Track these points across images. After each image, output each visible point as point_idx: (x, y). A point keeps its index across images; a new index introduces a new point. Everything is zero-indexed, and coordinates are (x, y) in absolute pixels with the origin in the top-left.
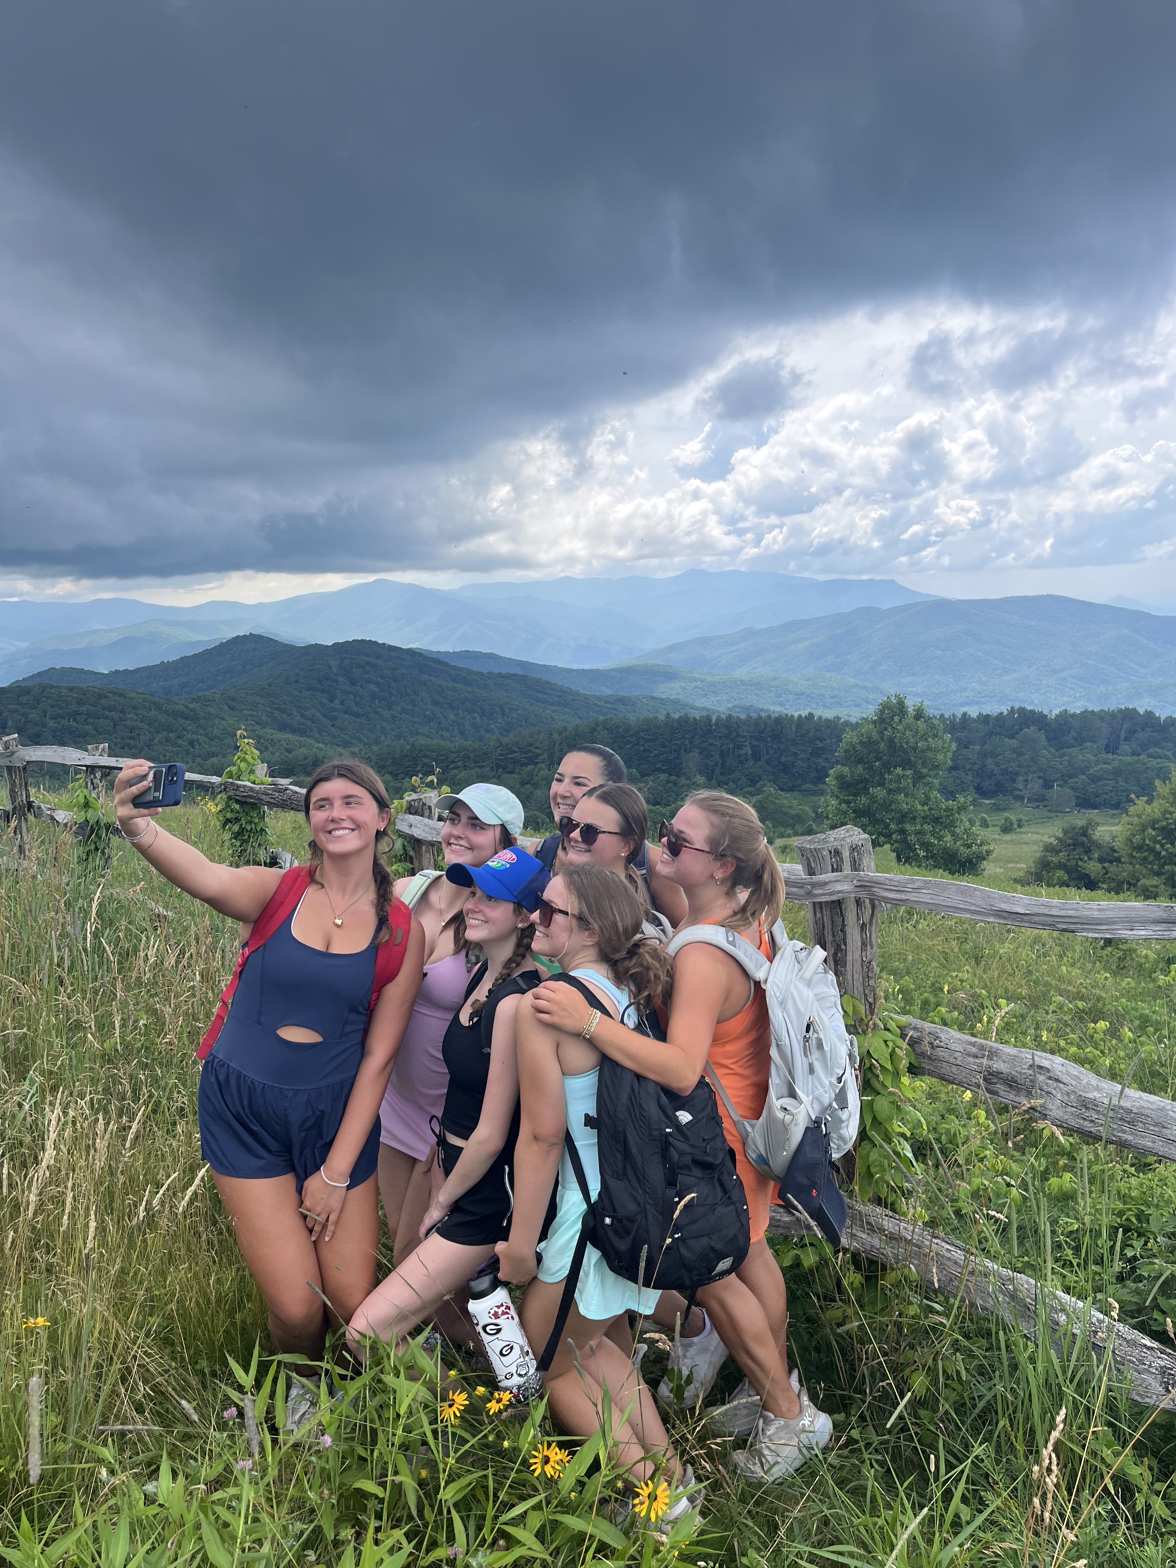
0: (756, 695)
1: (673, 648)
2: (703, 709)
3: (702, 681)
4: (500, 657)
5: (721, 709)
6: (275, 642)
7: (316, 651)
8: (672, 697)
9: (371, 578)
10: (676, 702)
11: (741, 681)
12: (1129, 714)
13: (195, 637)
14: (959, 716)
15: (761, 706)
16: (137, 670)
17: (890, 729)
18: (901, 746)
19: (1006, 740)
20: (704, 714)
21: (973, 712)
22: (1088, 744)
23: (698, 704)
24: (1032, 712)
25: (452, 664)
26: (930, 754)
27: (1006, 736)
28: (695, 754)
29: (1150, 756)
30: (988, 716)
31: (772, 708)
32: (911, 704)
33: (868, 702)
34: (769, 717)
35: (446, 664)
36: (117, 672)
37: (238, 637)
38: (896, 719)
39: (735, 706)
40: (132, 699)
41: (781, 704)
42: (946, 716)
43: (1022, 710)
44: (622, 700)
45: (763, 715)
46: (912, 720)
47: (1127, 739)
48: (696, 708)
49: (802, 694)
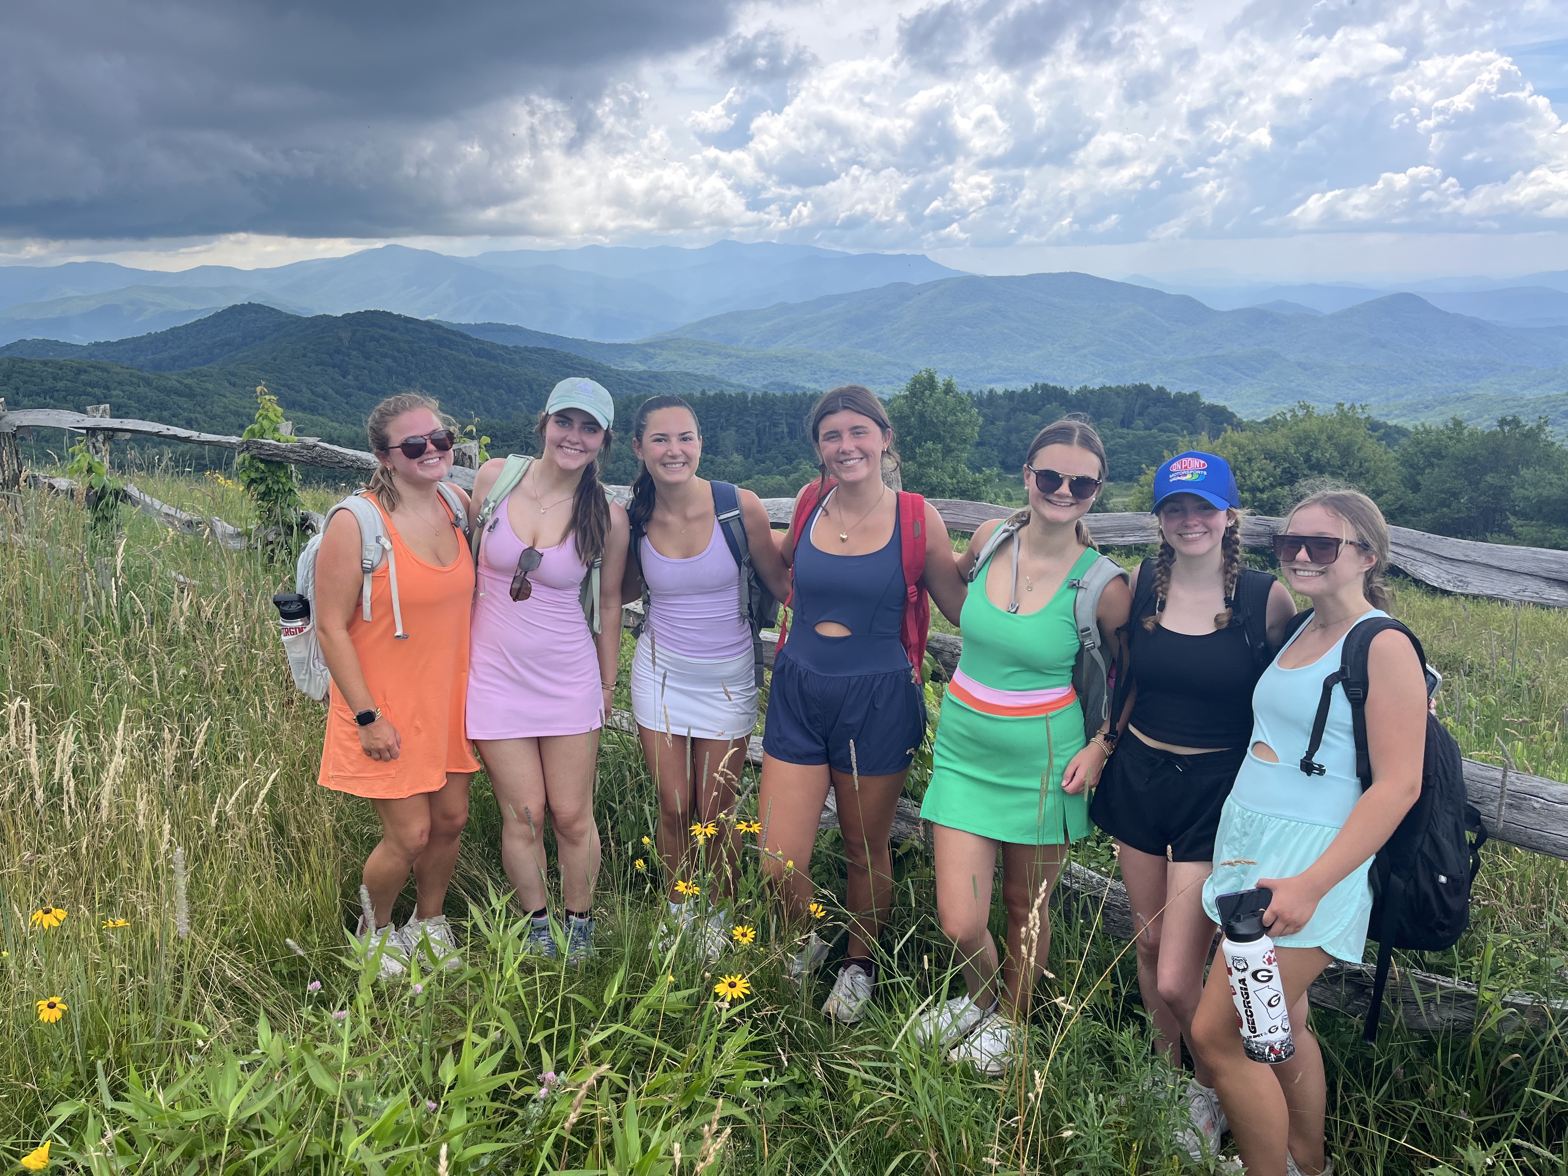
0: (791, 372)
1: (707, 322)
2: (739, 386)
3: (738, 357)
4: (526, 331)
5: (756, 386)
6: (278, 312)
7: (324, 323)
8: (707, 374)
9: (379, 244)
10: (712, 379)
11: (777, 357)
12: (1142, 391)
13: (184, 306)
14: (986, 392)
15: (797, 383)
16: (121, 342)
17: (920, 404)
18: (932, 421)
19: (1029, 416)
20: (740, 391)
21: (999, 389)
22: (1105, 420)
23: (733, 381)
24: (1054, 388)
25: (475, 337)
26: (958, 429)
27: (1030, 412)
28: (732, 431)
29: (1160, 430)
30: (1013, 392)
31: (808, 385)
32: (940, 380)
33: (900, 379)
34: (805, 394)
35: (467, 337)
36: (97, 344)
37: (235, 306)
38: (927, 393)
39: (771, 383)
40: (117, 374)
41: (816, 381)
42: (974, 393)
43: (1045, 387)
44: (655, 376)
45: (799, 392)
46: (942, 395)
47: (1141, 414)
48: (731, 385)
49: (837, 371)
